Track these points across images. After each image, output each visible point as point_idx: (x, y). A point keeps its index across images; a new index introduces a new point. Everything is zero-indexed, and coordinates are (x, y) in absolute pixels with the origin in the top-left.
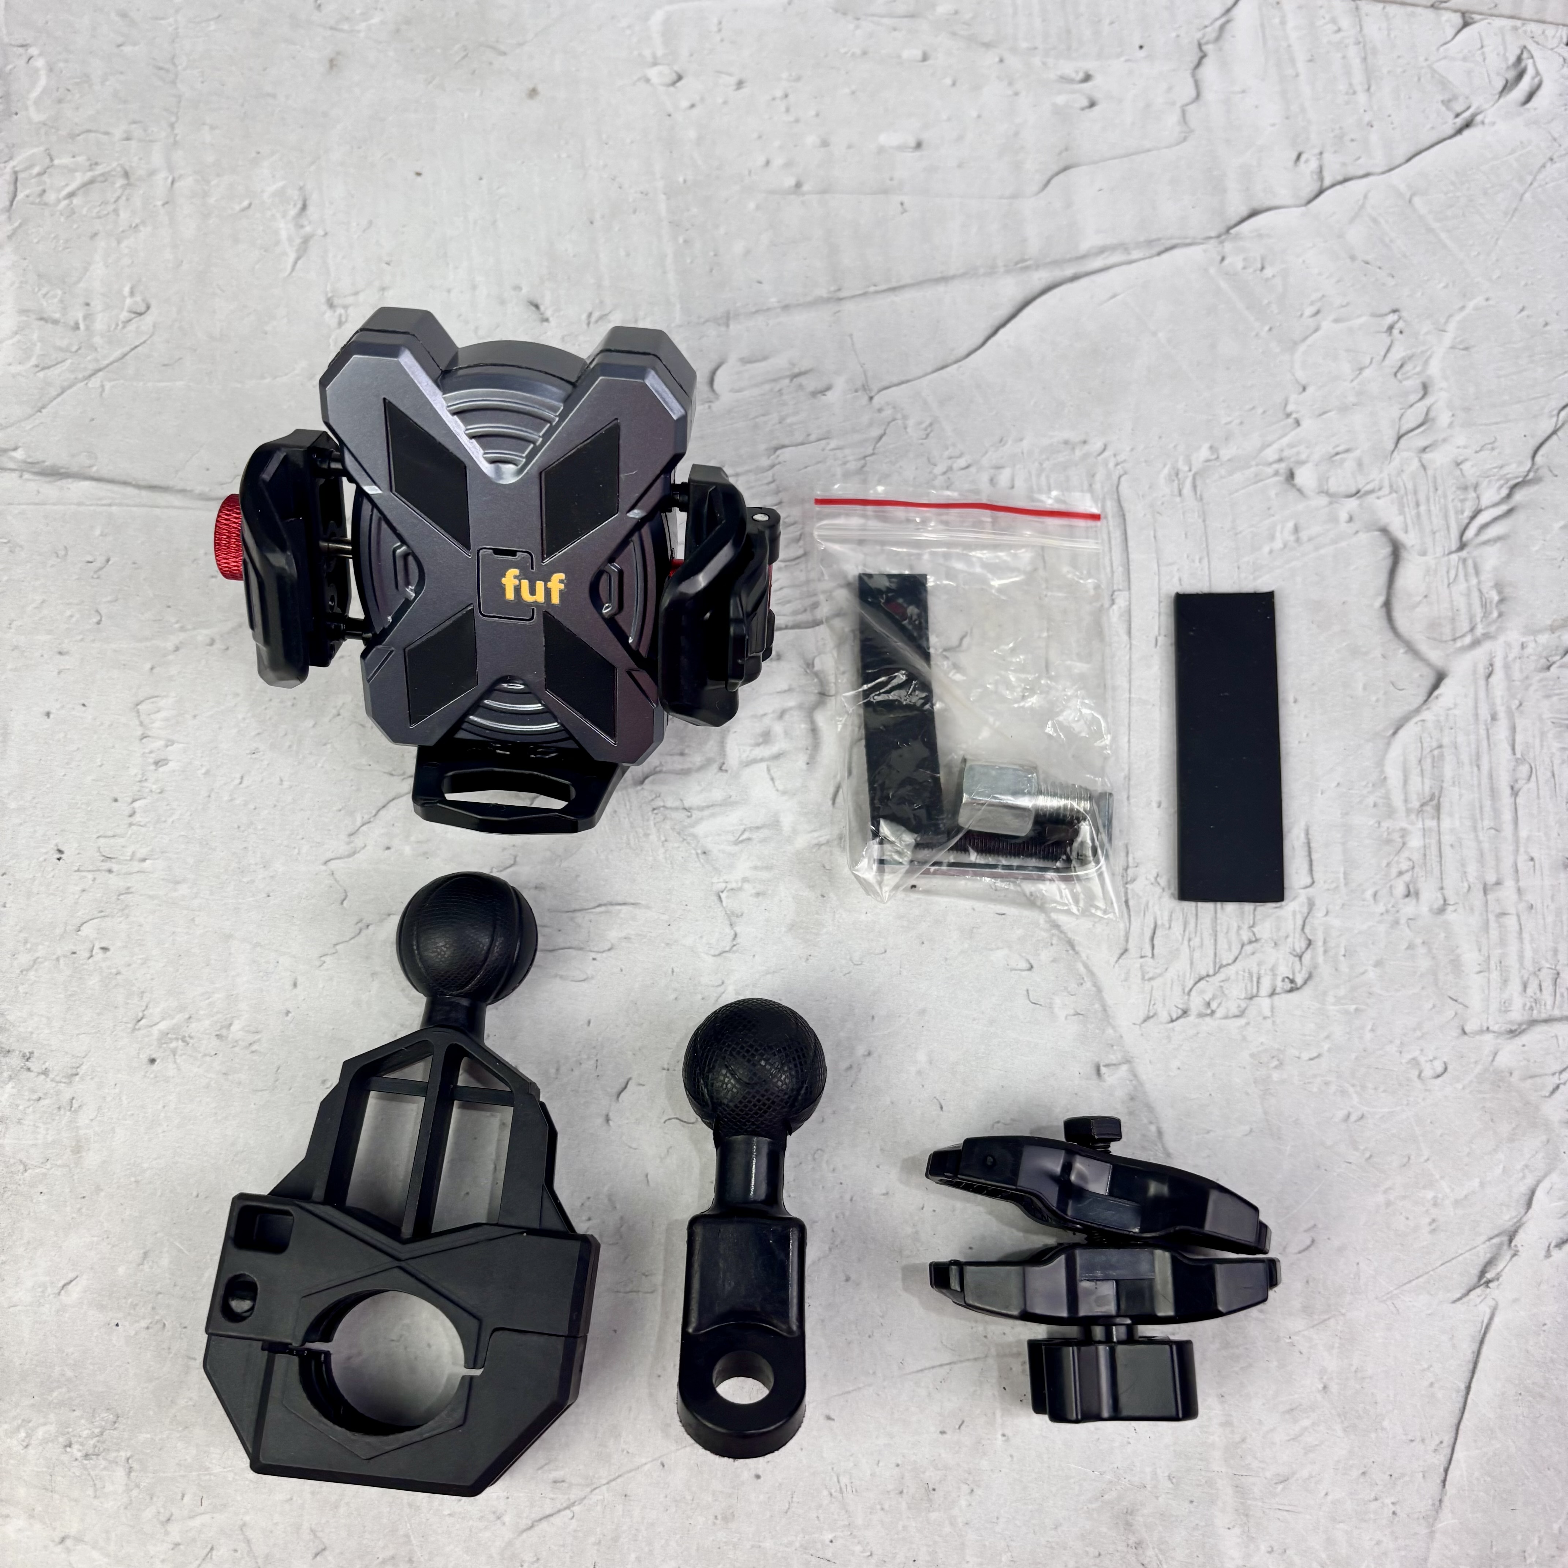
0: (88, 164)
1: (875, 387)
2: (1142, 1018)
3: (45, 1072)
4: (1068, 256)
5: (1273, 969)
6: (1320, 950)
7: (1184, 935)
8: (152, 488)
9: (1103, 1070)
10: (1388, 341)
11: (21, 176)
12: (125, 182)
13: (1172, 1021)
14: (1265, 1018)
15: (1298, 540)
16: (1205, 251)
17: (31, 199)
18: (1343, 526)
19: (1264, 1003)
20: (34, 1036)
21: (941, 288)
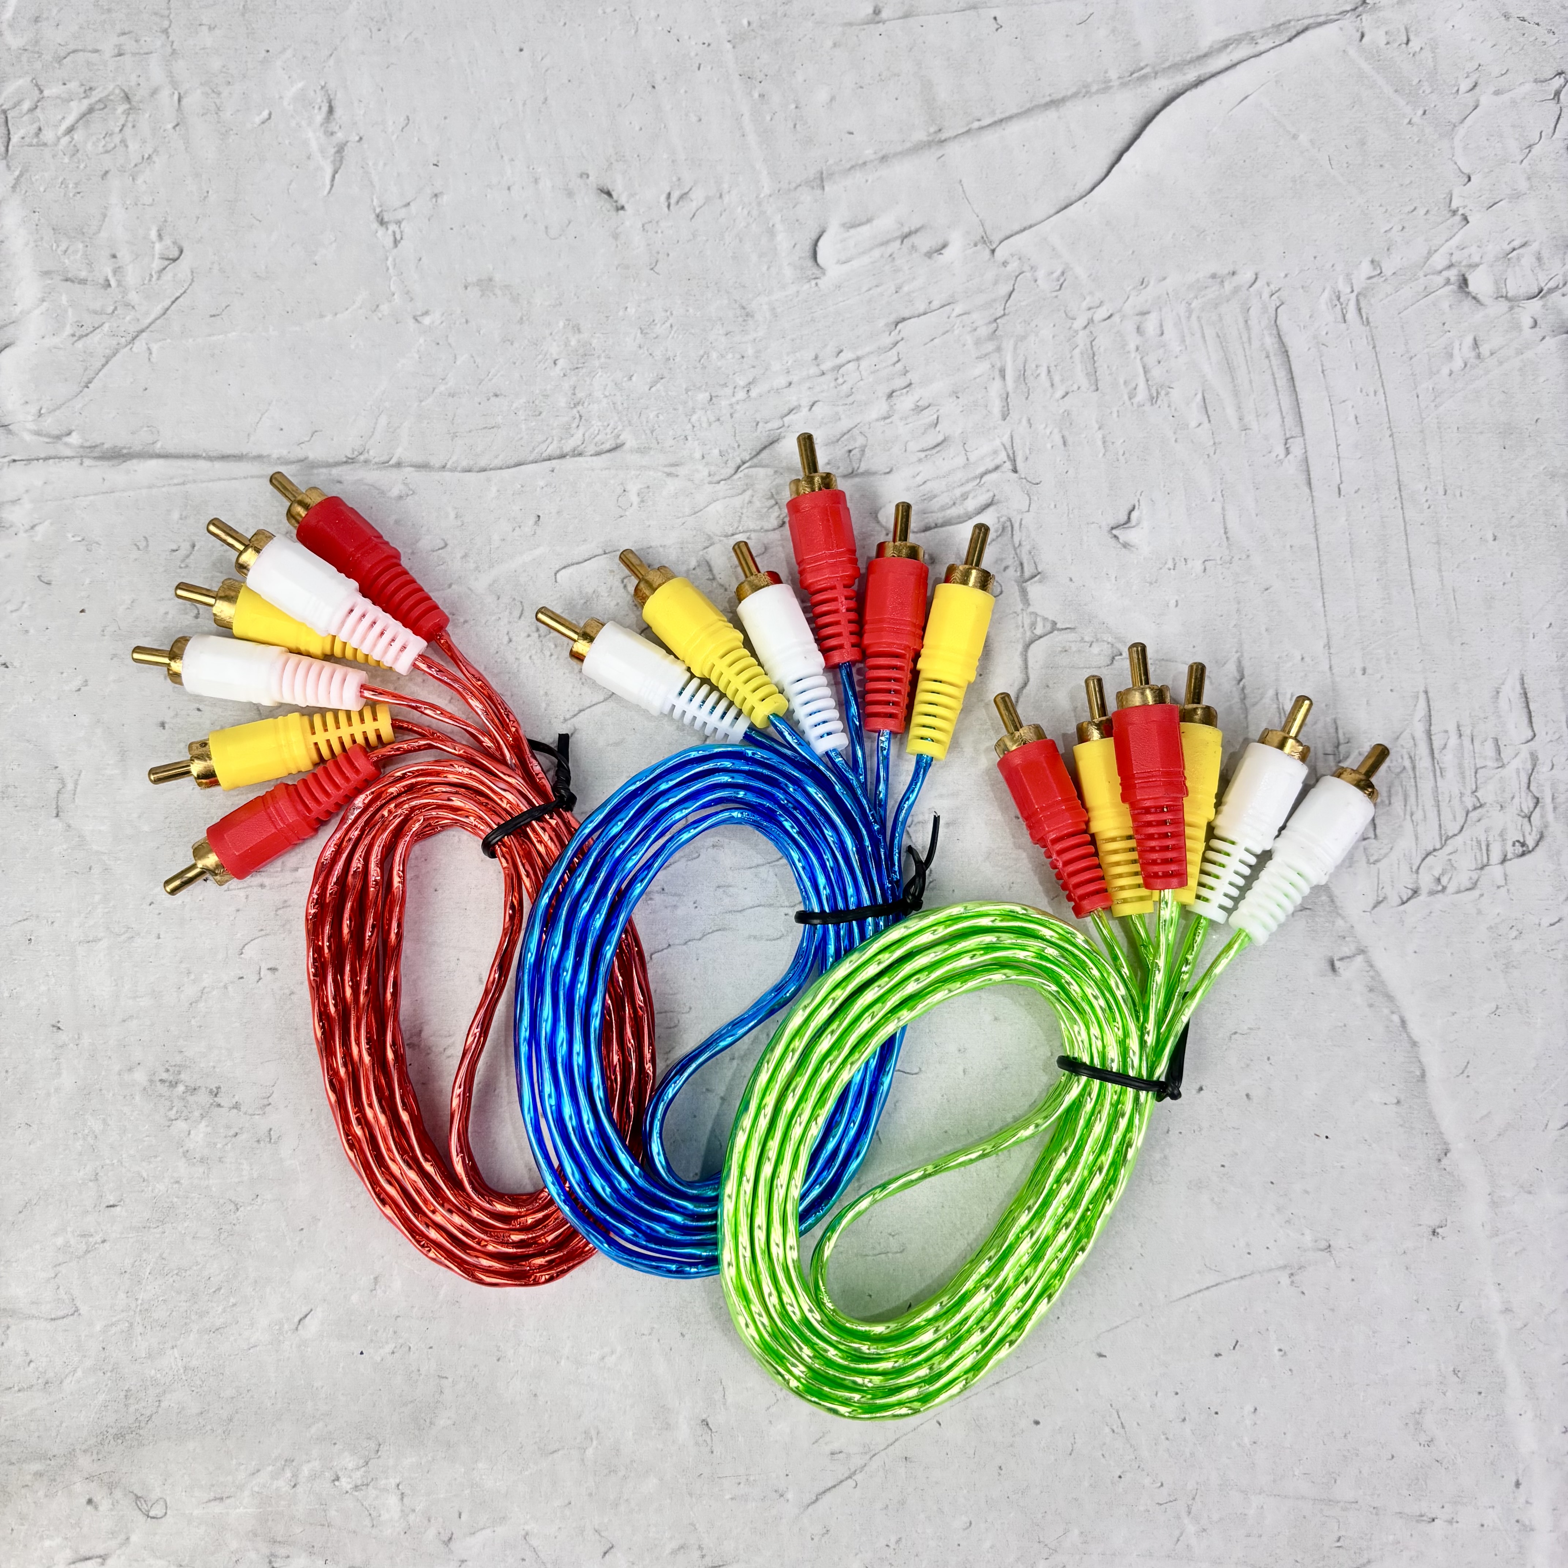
0: (82, 90)
1: (996, 238)
2: (1372, 905)
3: (236, 1106)
4: (1188, 57)
5: (1501, 834)
6: (1549, 807)
7: (1405, 810)
8: (224, 458)
9: (1337, 964)
11: (10, 115)
12: (128, 106)
13: (1403, 903)
14: (1499, 887)
15: (1479, 356)
16: (1341, 29)
17: (27, 140)
18: (1527, 332)
19: (1496, 871)
20: (217, 1070)
21: (1052, 114)
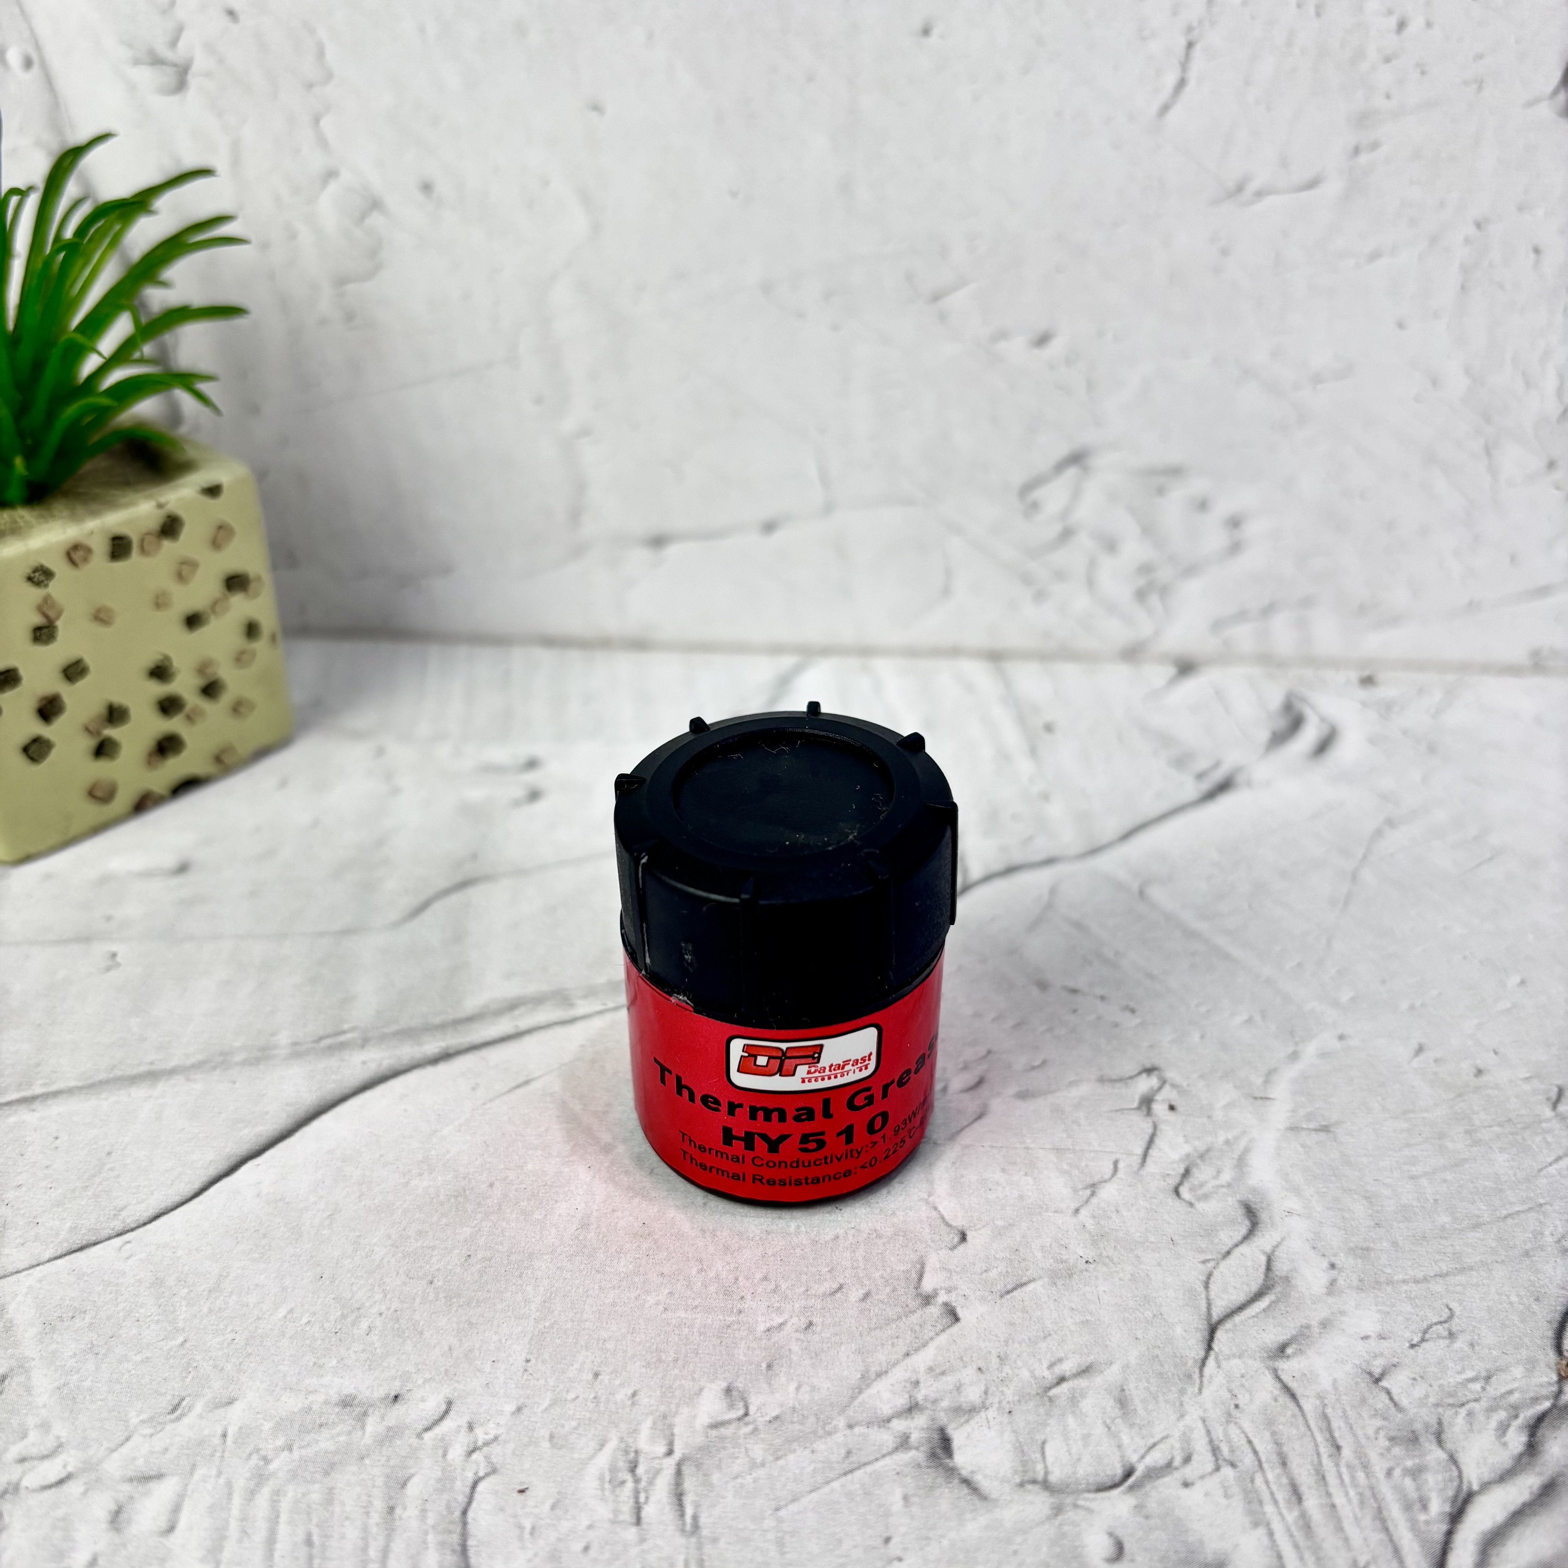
10: (1147, 1127)
